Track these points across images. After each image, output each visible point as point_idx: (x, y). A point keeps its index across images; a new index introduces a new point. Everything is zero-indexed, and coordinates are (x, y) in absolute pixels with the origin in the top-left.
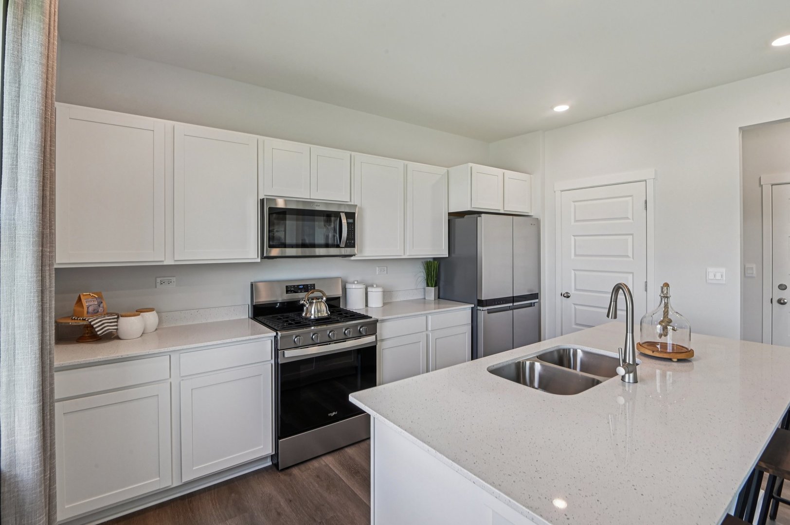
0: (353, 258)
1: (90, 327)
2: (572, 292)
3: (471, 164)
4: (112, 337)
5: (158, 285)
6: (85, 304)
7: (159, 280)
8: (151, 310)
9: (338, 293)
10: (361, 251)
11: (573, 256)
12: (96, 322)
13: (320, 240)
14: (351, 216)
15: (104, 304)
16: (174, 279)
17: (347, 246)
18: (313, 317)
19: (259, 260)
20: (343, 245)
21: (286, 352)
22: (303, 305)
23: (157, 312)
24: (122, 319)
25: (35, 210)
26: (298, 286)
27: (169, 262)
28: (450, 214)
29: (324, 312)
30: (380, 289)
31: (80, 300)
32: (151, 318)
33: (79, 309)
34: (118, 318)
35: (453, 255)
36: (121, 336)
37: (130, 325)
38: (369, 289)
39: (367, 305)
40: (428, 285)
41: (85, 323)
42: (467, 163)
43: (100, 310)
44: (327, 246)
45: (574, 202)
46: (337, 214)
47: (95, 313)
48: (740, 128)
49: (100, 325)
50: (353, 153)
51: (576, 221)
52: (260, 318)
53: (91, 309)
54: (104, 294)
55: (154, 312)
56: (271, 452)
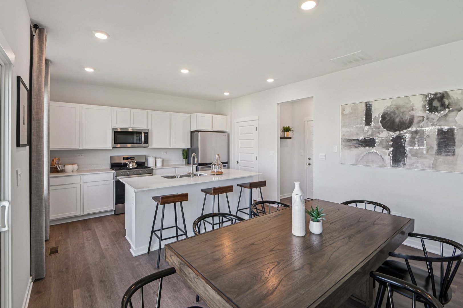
0: (148, 148)
1: (56, 168)
2: (239, 161)
3: (196, 113)
4: (63, 171)
5: (78, 156)
6: (55, 161)
7: (78, 155)
8: (76, 164)
9: (144, 160)
10: (151, 146)
11: (239, 148)
12: (58, 167)
13: (135, 141)
14: (146, 133)
15: (61, 162)
16: (83, 155)
17: (144, 143)
18: (130, 167)
19: (112, 148)
20: (143, 143)
21: (118, 177)
22: (127, 164)
23: (78, 165)
24: (66, 166)
25: (47, 136)
26: (128, 157)
27: (81, 148)
28: (191, 131)
29: (135, 166)
30: (161, 159)
31: (53, 160)
32: (75, 167)
33: (53, 163)
34: (65, 166)
35: (193, 147)
36: (66, 171)
37: (69, 168)
38: (157, 159)
39: (156, 165)
40: (183, 159)
41: (55, 166)
42: (195, 113)
43: (59, 163)
44: (137, 144)
45: (240, 127)
46: (140, 133)
47: (58, 164)
48: (277, 103)
49: (59, 167)
50: (148, 111)
51: (240, 134)
52: (113, 168)
53: (56, 163)
54: (60, 159)
55: (76, 165)
56: (113, 209)
